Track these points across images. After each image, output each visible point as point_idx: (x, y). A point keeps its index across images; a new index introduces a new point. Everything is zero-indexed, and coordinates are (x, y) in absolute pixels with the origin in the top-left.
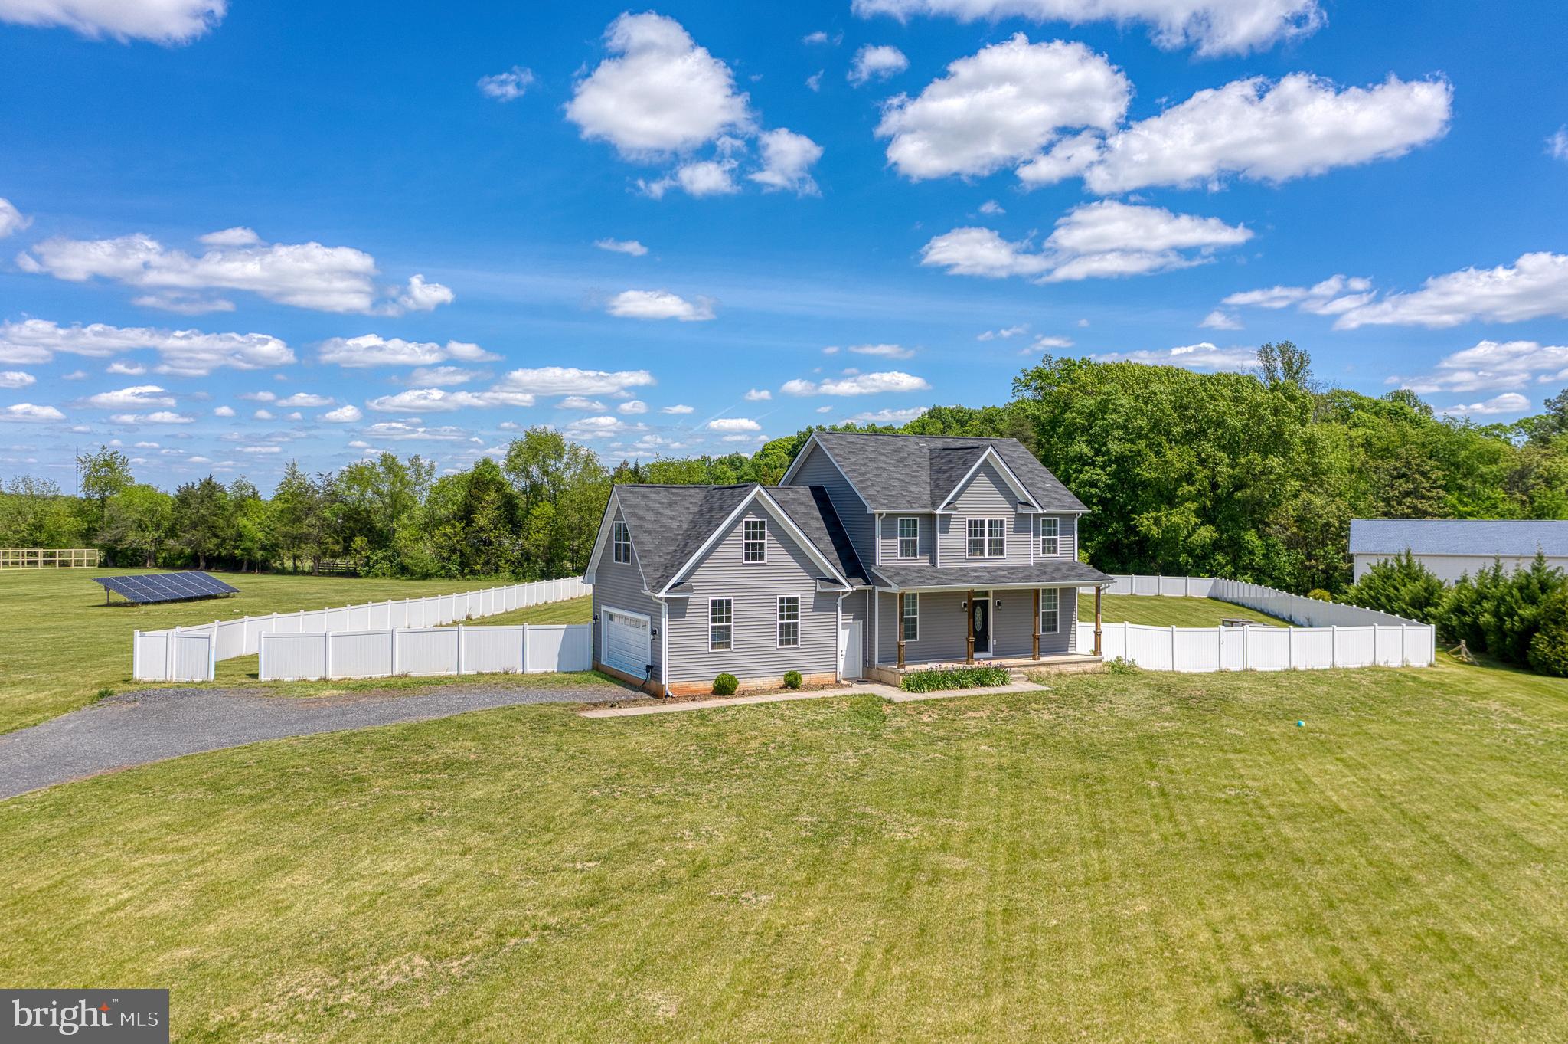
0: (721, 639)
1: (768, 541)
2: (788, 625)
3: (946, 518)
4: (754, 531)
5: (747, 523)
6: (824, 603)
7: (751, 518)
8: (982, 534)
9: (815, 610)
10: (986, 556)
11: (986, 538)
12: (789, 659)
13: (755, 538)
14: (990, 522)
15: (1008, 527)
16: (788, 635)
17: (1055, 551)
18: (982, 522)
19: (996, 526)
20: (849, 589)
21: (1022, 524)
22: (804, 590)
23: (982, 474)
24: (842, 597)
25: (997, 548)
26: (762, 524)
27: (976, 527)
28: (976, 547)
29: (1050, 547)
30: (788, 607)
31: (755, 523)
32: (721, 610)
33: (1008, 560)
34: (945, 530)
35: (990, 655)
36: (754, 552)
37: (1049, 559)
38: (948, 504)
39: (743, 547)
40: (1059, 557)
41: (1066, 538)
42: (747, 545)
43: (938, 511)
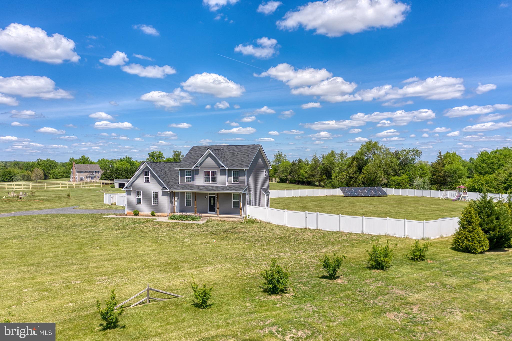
0: (139, 201)
1: (150, 176)
2: (155, 199)
3: (198, 171)
4: (147, 174)
5: (145, 172)
6: (164, 194)
7: (146, 171)
8: (209, 176)
9: (162, 195)
10: (210, 182)
11: (210, 177)
12: (154, 208)
13: (147, 176)
14: (212, 172)
15: (218, 173)
16: (155, 202)
17: (238, 182)
18: (209, 172)
19: (214, 173)
20: (168, 190)
21: (222, 173)
22: (159, 190)
23: (209, 157)
24: (169, 192)
25: (214, 180)
26: (149, 172)
27: (207, 174)
28: (207, 180)
29: (236, 180)
30: (155, 194)
31: (147, 172)
32: (139, 194)
33: (218, 184)
34: (197, 174)
35: (215, 213)
36: (147, 180)
37: (236, 184)
38: (196, 167)
39: (144, 178)
40: (239, 183)
41: (242, 177)
42: (145, 178)
43: (192, 169)
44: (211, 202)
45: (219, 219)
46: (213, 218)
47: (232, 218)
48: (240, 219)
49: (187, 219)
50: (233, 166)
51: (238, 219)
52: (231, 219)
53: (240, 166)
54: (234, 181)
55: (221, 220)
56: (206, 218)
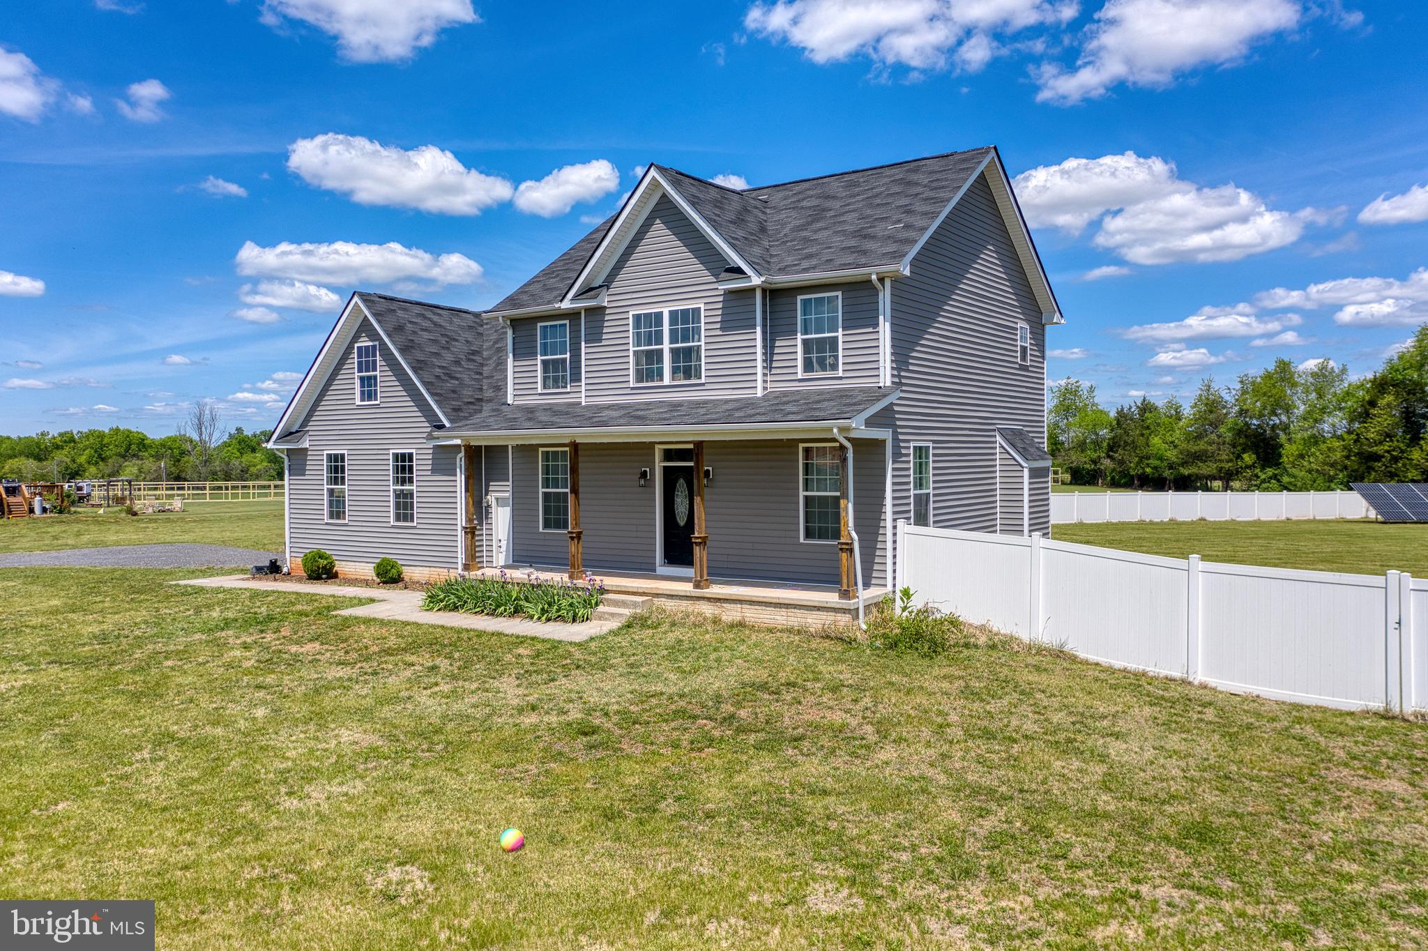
0: (337, 505)
1: (382, 372)
2: (404, 493)
3: (597, 313)
4: (366, 360)
5: (360, 349)
6: (443, 461)
7: (364, 342)
8: (659, 339)
9: (434, 471)
10: (667, 380)
11: (666, 346)
12: (396, 542)
13: (368, 369)
14: (673, 314)
15: (708, 321)
16: (404, 507)
17: (834, 367)
18: (659, 316)
19: (685, 322)
21: (736, 311)
22: (419, 443)
23: (658, 225)
24: (462, 452)
25: (686, 363)
26: (374, 347)
27: (648, 326)
28: (649, 367)
29: (820, 356)
30: (404, 465)
31: (367, 348)
32: (337, 467)
33: (708, 387)
34: (595, 336)
35: (689, 572)
36: (369, 389)
37: (823, 382)
38: (587, 291)
39: (357, 382)
40: (842, 377)
41: (861, 335)
42: (362, 379)
43: (566, 305)
44: (678, 500)
45: (708, 610)
46: (669, 605)
47: (788, 606)
48: (844, 619)
49: (517, 611)
50: (805, 264)
51: (828, 618)
52: (780, 618)
53: (850, 259)
54: (808, 366)
55: (716, 621)
56: (624, 604)
